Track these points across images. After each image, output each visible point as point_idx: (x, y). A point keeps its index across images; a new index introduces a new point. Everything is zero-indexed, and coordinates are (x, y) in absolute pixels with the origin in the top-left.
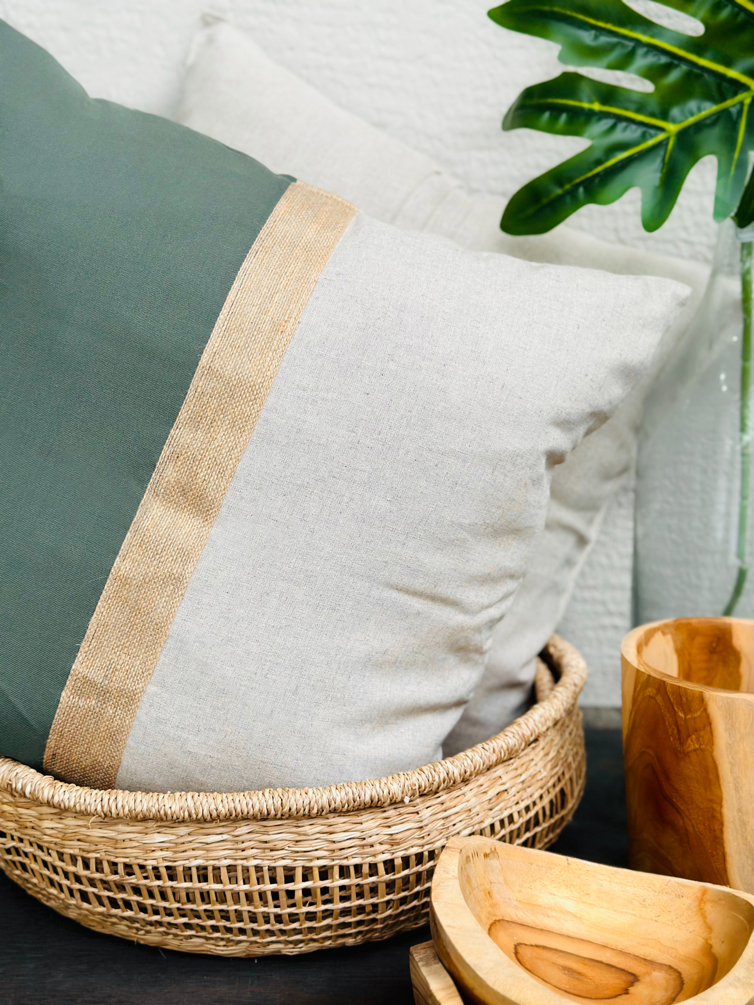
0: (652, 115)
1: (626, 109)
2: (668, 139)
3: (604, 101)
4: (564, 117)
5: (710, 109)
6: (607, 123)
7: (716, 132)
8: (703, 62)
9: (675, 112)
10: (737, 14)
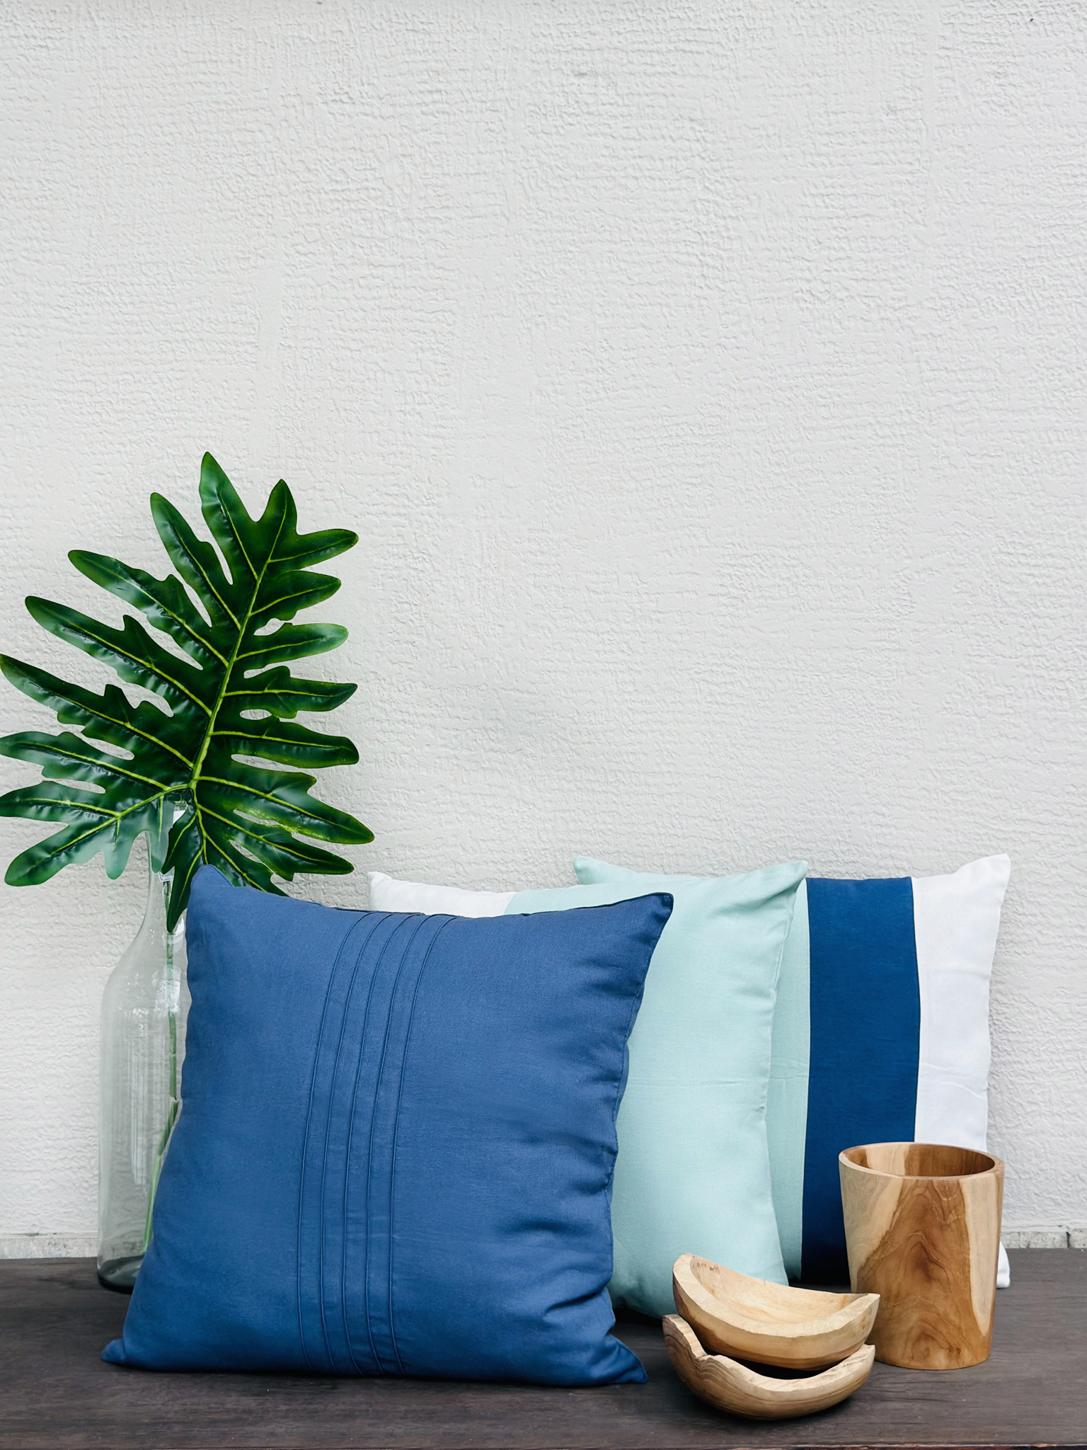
0: (105, 807)
1: (88, 803)
2: (116, 821)
3: (72, 798)
4: (46, 810)
5: (139, 802)
6: (75, 813)
7: (146, 816)
8: (134, 775)
9: (120, 805)
10: (153, 748)
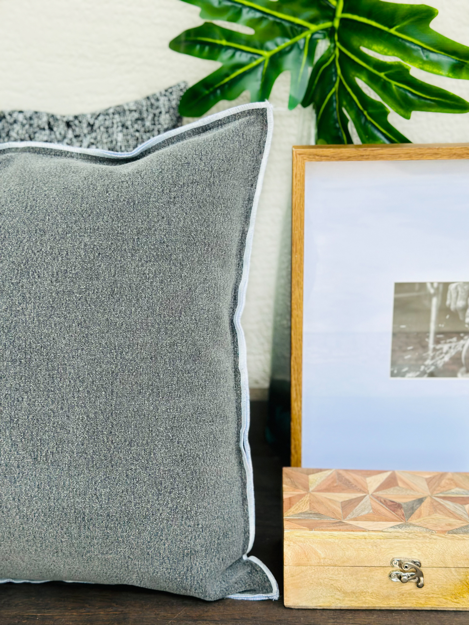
0: (255, 47)
1: (240, 44)
2: (264, 61)
3: (229, 39)
4: (207, 48)
6: (230, 52)
7: (293, 54)
8: (280, 15)
9: (268, 45)
